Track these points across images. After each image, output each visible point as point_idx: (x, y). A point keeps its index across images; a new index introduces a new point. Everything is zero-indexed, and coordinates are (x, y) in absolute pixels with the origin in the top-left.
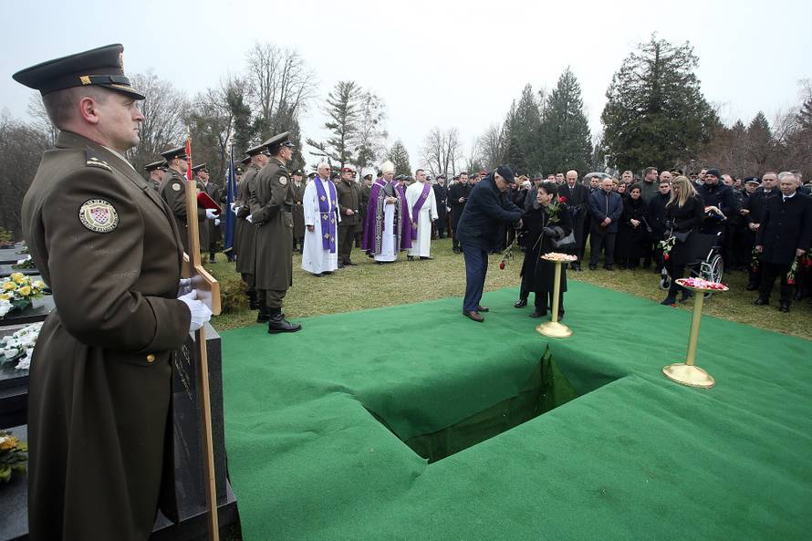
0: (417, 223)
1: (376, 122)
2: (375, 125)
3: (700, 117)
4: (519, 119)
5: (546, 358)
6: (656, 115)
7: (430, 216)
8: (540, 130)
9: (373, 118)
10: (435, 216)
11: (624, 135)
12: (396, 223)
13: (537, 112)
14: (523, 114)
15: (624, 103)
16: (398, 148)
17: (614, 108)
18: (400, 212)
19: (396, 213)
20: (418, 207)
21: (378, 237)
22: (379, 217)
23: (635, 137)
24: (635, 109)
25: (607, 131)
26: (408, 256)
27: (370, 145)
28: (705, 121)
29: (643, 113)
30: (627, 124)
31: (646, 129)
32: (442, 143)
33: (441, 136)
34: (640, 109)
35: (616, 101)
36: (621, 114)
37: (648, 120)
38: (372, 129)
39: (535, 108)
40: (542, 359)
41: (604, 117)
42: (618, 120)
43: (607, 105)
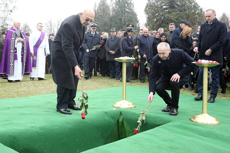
0: (36, 56)
1: (11, 11)
2: (11, 13)
3: (196, 11)
4: (98, 13)
5: (120, 120)
6: (173, 10)
7: (45, 52)
8: (111, 20)
9: (10, 9)
10: (48, 52)
11: (157, 21)
12: (22, 55)
13: (109, 9)
14: (101, 10)
15: (156, 3)
16: (25, 27)
17: (151, 6)
18: (25, 48)
19: (23, 48)
20: (37, 46)
21: (12, 64)
22: (12, 51)
23: (163, 22)
24: (162, 7)
25: (148, 18)
26: (31, 78)
27: (8, 25)
28: (198, 14)
29: (166, 9)
30: (159, 15)
31: (168, 17)
32: (53, 27)
33: (53, 22)
34: (165, 7)
35: (152, 2)
36: (155, 9)
37: (169, 13)
38: (9, 16)
39: (108, 7)
40: (118, 121)
41: (145, 10)
42: (153, 12)
43: (147, 4)
